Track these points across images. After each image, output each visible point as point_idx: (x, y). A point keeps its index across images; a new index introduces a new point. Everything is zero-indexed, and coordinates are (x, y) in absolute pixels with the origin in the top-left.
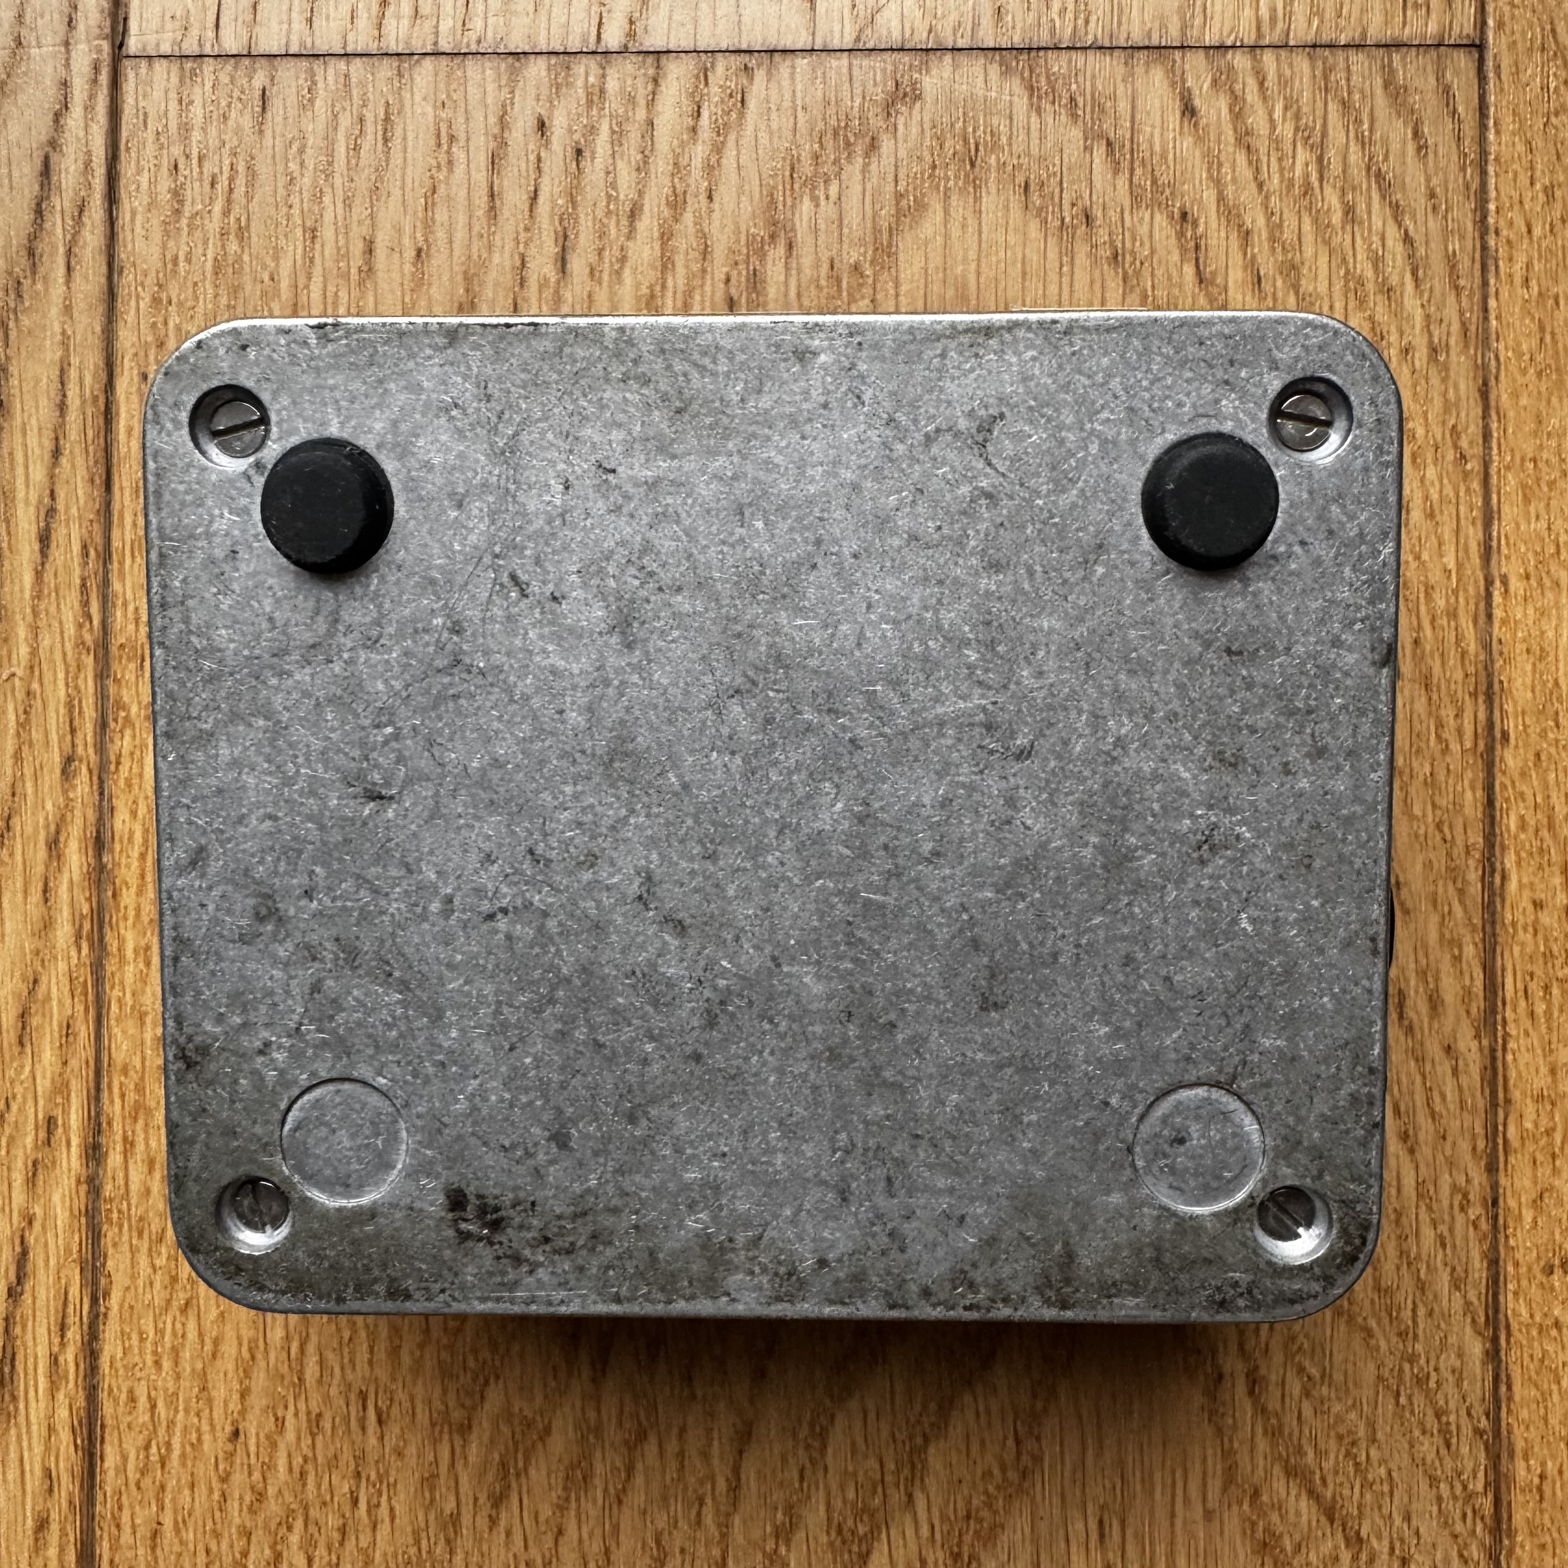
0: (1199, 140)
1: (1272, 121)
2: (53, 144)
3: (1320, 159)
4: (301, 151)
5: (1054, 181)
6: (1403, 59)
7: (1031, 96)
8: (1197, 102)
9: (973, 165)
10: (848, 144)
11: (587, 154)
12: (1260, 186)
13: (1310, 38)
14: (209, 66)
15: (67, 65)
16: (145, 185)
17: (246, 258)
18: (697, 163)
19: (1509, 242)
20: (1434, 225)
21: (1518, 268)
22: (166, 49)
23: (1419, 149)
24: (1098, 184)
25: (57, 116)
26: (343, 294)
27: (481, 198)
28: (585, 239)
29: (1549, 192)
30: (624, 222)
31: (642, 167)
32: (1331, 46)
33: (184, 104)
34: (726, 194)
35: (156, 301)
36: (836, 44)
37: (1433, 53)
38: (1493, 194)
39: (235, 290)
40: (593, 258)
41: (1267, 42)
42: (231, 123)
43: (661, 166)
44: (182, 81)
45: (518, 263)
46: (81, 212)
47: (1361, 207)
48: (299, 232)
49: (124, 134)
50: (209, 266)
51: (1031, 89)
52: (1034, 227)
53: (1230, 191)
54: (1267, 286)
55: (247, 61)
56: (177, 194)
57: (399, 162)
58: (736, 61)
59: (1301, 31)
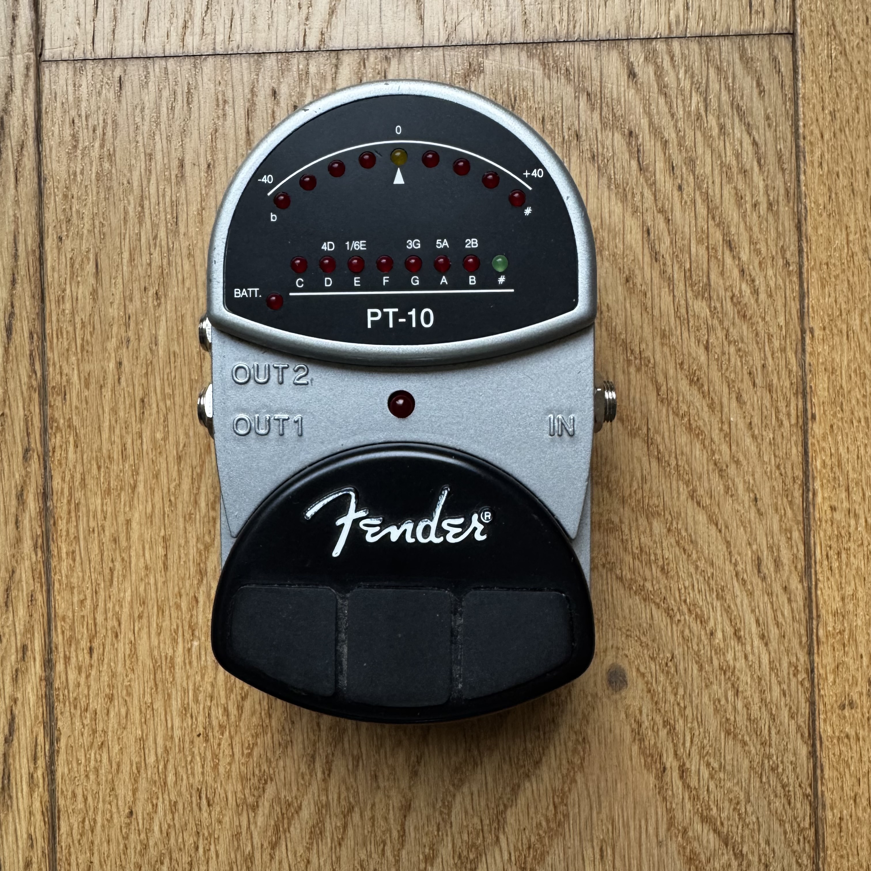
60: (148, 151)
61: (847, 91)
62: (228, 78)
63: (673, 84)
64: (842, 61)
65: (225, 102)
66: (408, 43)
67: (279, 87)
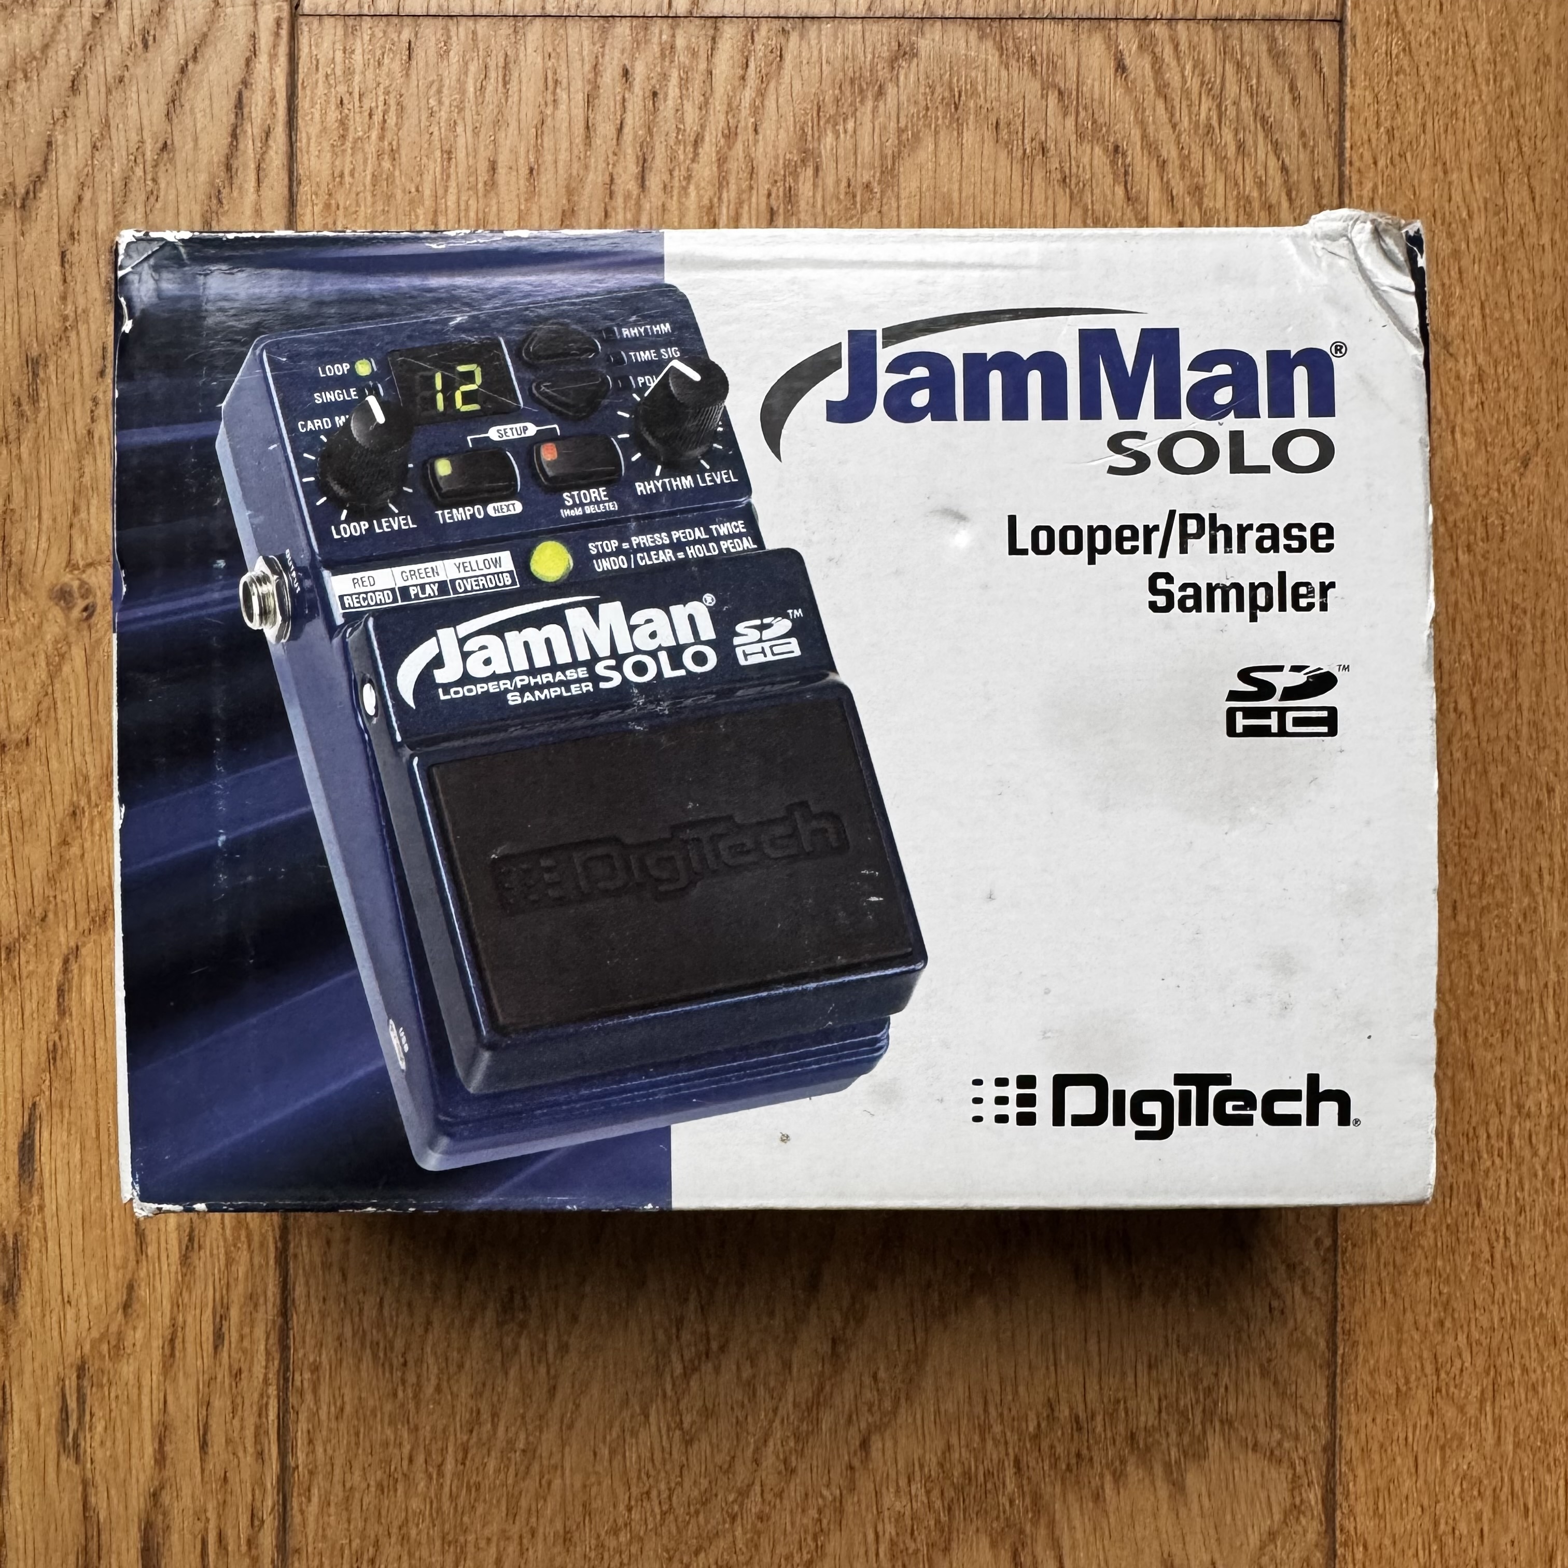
0: (1128, 90)
1: (1183, 76)
2: (245, 83)
3: (1219, 106)
4: (439, 91)
5: (1019, 121)
6: (1282, 31)
7: (1001, 55)
8: (1127, 61)
9: (956, 108)
10: (861, 91)
11: (661, 96)
12: (1174, 127)
13: (1213, 12)
14: (367, 23)
15: (256, 20)
16: (317, 116)
17: (397, 173)
18: (746, 103)
19: (1359, 171)
20: (1303, 157)
21: (1366, 192)
22: (333, 9)
23: (1294, 99)
24: (1051, 122)
25: (248, 62)
26: (472, 202)
27: (579, 129)
28: (659, 161)
29: (1390, 133)
30: (690, 149)
31: (704, 106)
32: (1229, 19)
33: (348, 52)
34: (768, 128)
35: (327, 206)
36: (852, 12)
37: (1305, 27)
38: (1348, 135)
39: (389, 198)
40: (666, 177)
41: (1181, 15)
42: (385, 69)
43: (718, 104)
44: (345, 35)
45: (608, 181)
46: (268, 134)
47: (1250, 142)
48: (438, 154)
49: (301, 76)
50: (369, 178)
51: (1001, 50)
52: (1003, 155)
53: (1151, 129)
54: (1179, 205)
55: (396, 20)
56: (343, 123)
57: (516, 98)
58: (776, 24)
59: (1206, 8)
60: (446, 148)
61: (1411, 102)
62: (561, 49)
63: (1176, 81)
64: (1405, 61)
65: (556, 82)
66: (815, 11)
67: (632, 67)
